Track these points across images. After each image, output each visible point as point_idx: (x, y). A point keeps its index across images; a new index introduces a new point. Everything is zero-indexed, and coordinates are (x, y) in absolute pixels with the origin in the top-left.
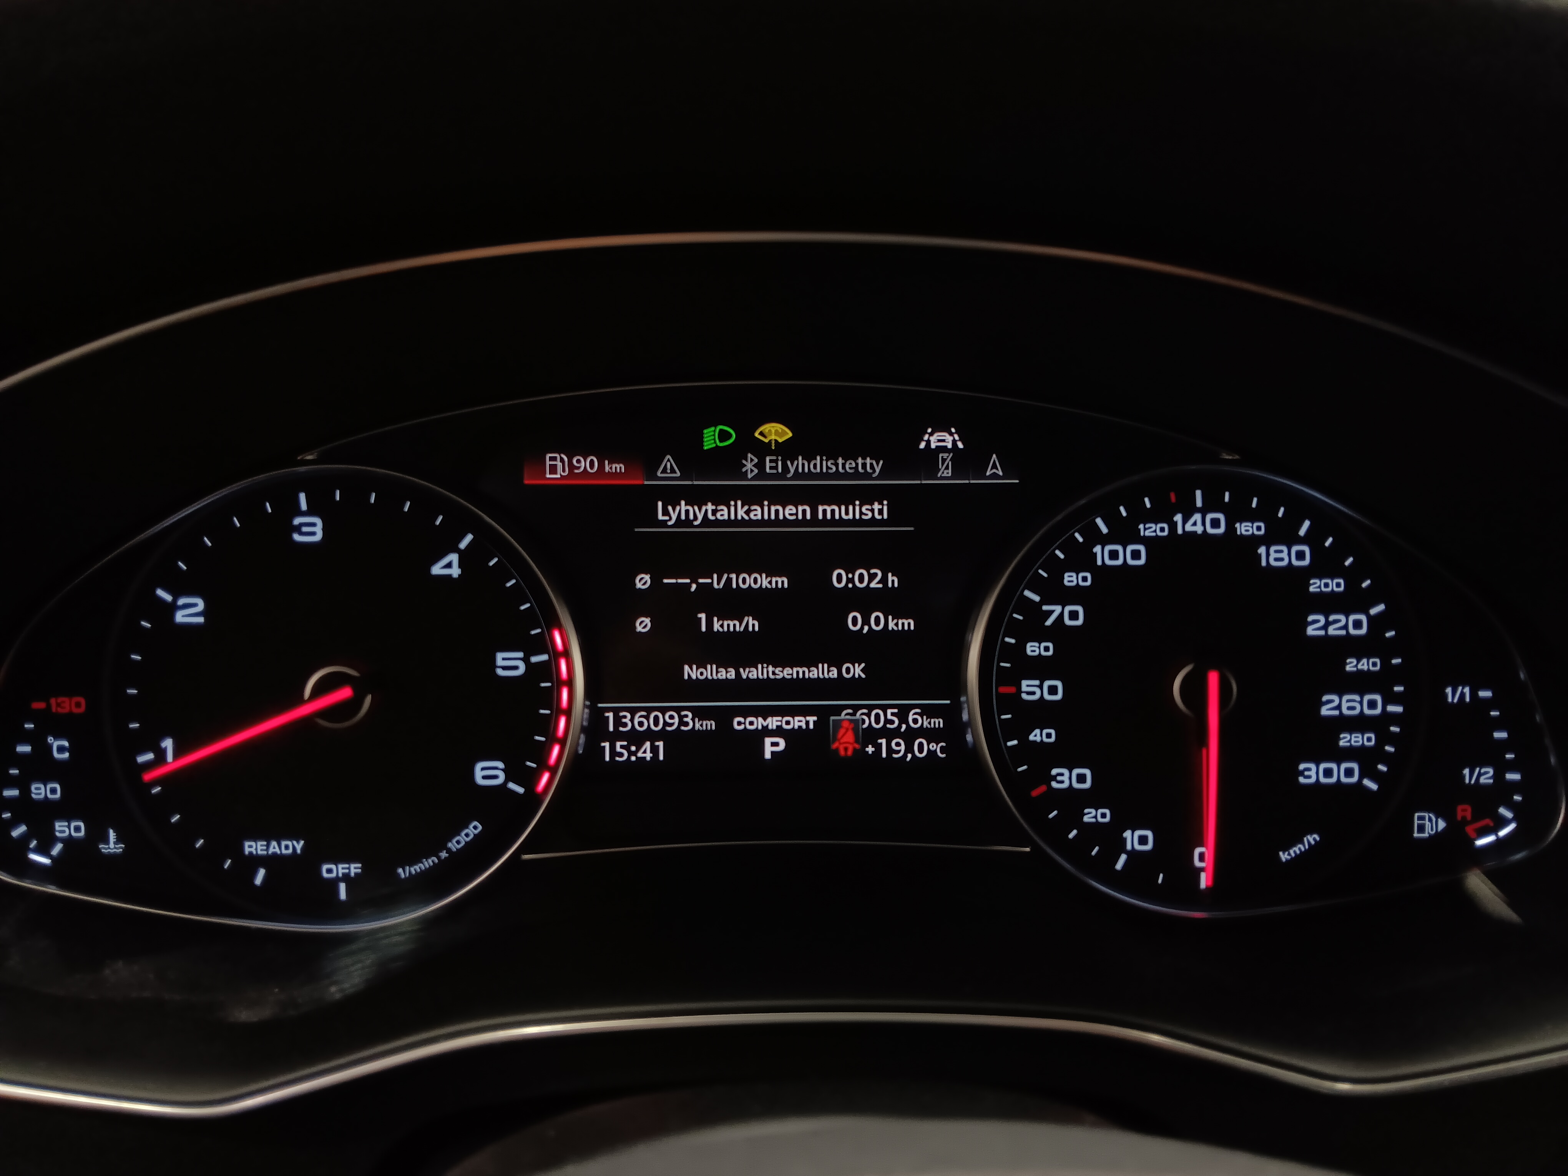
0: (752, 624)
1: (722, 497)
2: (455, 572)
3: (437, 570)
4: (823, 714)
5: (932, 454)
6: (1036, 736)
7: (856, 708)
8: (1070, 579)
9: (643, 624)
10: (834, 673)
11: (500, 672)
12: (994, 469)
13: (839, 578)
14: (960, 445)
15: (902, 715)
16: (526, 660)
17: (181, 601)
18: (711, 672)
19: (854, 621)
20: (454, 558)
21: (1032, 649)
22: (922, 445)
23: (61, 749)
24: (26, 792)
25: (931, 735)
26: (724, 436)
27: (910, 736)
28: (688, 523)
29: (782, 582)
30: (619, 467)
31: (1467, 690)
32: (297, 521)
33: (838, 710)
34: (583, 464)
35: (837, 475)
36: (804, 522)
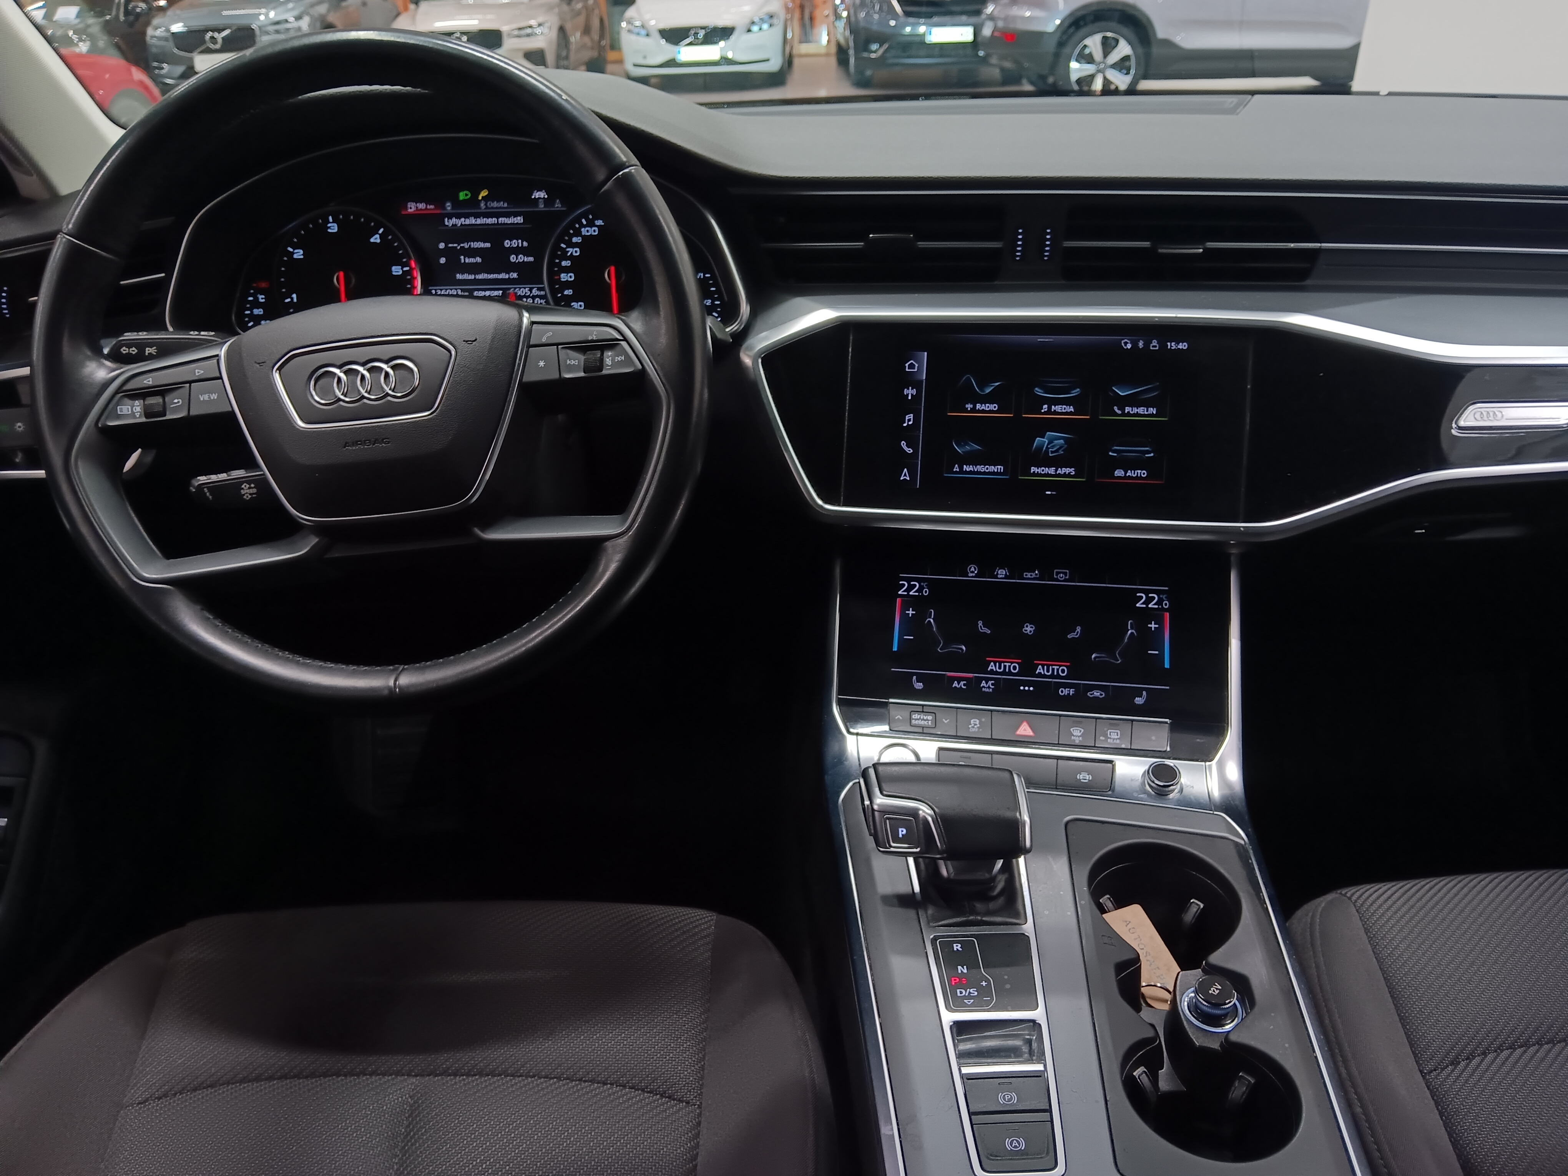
0: (479, 260)
1: (467, 216)
2: (378, 241)
3: (372, 240)
4: (504, 290)
5: (537, 200)
6: (566, 292)
7: (515, 288)
8: (575, 240)
9: (443, 260)
10: (507, 276)
11: (394, 273)
12: (558, 205)
13: (507, 244)
14: (546, 197)
15: (531, 290)
16: (402, 269)
17: (296, 251)
18: (466, 276)
19: (513, 258)
20: (377, 236)
21: (564, 263)
22: (533, 197)
23: (262, 299)
24: (252, 312)
25: (541, 297)
26: (466, 195)
27: (534, 297)
28: (456, 225)
29: (488, 245)
30: (432, 207)
31: (702, 274)
32: (329, 225)
33: (510, 289)
34: (422, 206)
35: (501, 208)
36: (494, 224)
